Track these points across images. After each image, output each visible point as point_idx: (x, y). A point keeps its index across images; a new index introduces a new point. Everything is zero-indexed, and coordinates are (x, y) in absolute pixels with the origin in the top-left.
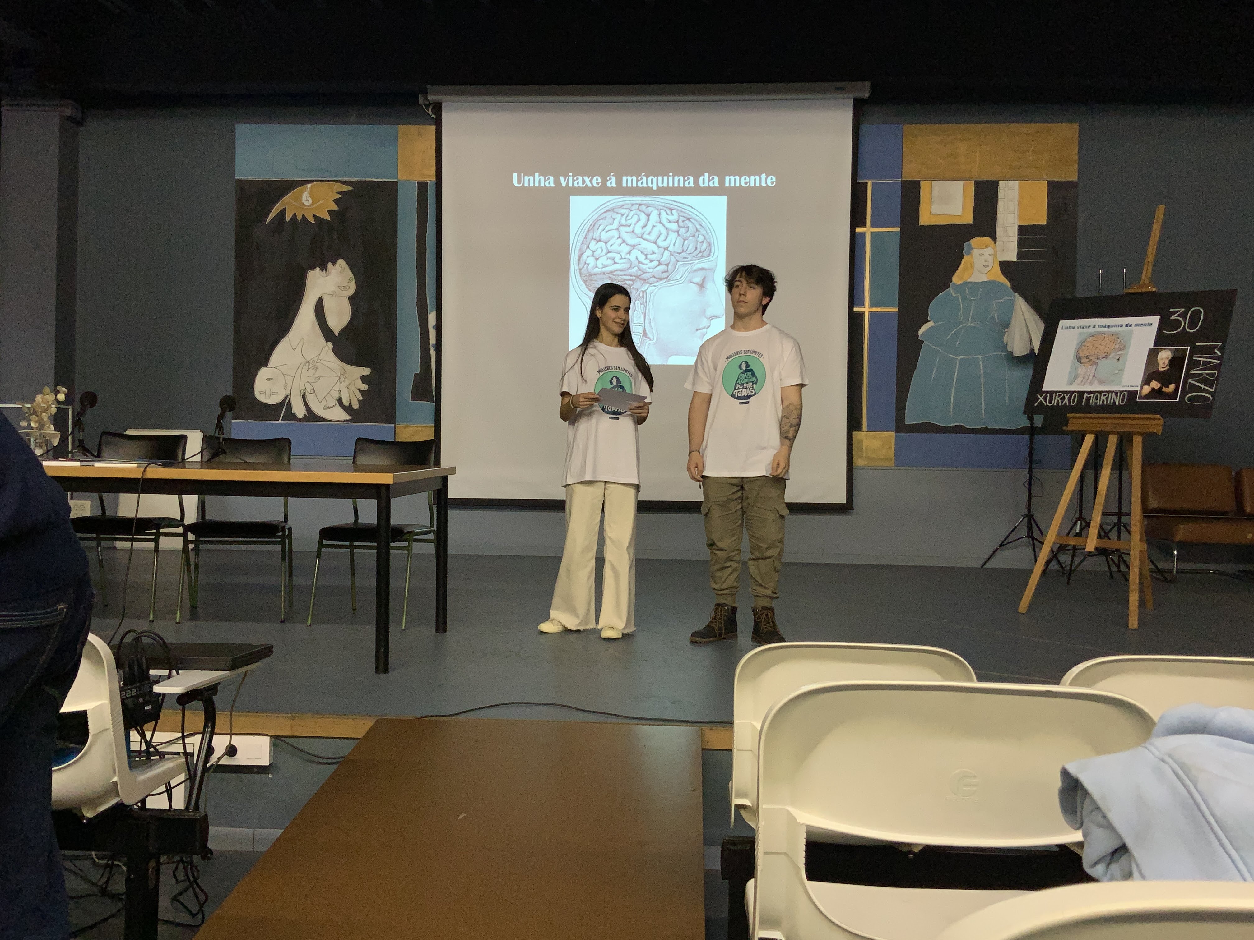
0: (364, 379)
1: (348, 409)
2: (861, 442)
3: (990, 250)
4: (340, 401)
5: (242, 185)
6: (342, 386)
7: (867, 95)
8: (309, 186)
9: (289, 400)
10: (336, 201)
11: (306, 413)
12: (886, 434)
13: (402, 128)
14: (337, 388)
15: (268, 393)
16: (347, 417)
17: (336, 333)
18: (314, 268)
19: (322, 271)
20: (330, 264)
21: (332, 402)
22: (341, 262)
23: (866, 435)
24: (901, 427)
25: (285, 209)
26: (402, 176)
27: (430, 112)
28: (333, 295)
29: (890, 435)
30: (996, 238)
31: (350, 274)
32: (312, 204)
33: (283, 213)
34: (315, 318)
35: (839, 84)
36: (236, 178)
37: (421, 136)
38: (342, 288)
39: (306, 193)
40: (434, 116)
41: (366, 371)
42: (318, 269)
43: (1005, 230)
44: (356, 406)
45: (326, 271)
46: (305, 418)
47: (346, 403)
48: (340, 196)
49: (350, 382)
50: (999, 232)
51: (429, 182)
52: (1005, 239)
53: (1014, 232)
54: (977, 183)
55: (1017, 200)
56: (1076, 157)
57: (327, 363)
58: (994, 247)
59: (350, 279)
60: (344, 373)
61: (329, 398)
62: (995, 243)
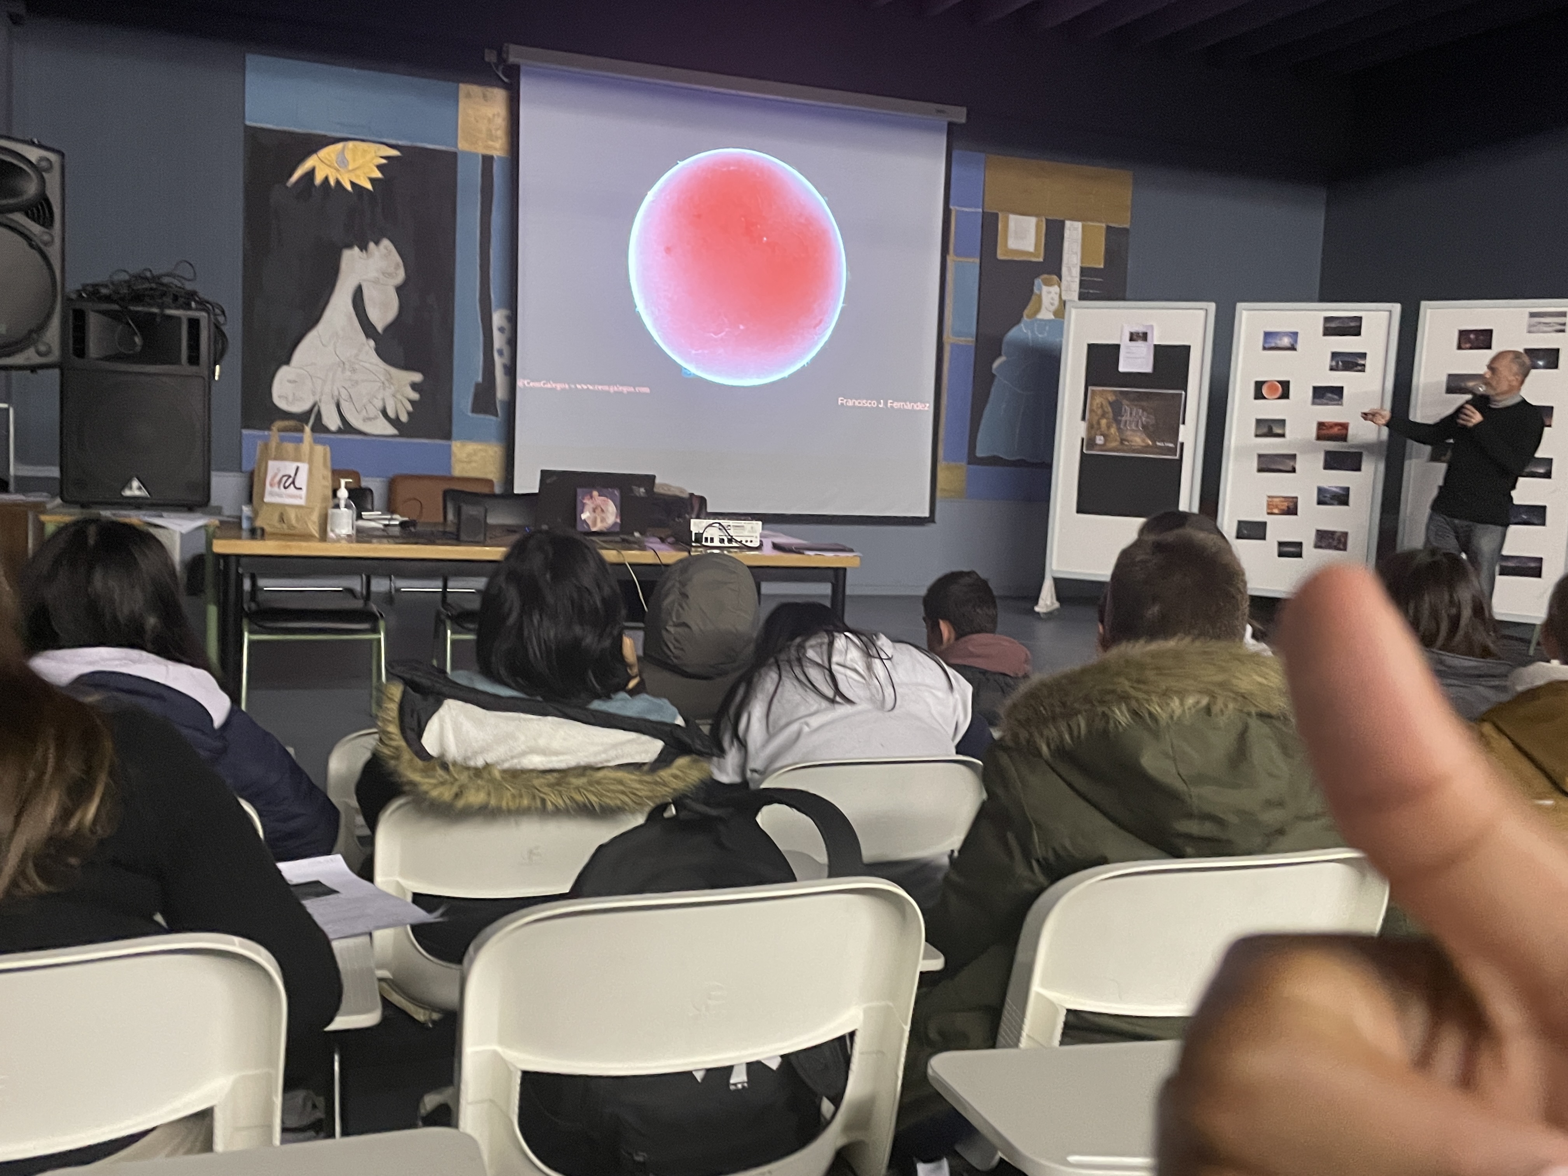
0: (414, 386)
1: (395, 422)
3: (1055, 289)
4: (384, 413)
5: (254, 134)
6: (388, 393)
7: (963, 120)
8: (346, 145)
9: (319, 407)
10: (380, 167)
11: (342, 427)
13: (464, 88)
14: (380, 396)
15: (290, 398)
16: (391, 430)
17: (380, 328)
18: (350, 247)
19: (361, 250)
20: (372, 245)
21: (375, 412)
22: (386, 243)
24: (973, 459)
25: (314, 170)
26: (463, 145)
27: (501, 74)
28: (376, 282)
29: (964, 467)
31: (398, 259)
33: (311, 174)
34: (351, 309)
35: (938, 106)
36: (248, 123)
37: (486, 101)
38: (387, 275)
40: (506, 80)
41: (417, 377)
42: (356, 249)
43: (1069, 270)
44: (404, 418)
45: (367, 252)
46: (340, 431)
47: (391, 414)
48: (385, 161)
49: (397, 389)
50: (1064, 270)
51: (495, 157)
52: (1069, 279)
53: (1076, 272)
54: (1047, 220)
55: (1080, 241)
56: (1129, 203)
57: (367, 365)
58: (1060, 286)
59: (398, 265)
60: (390, 378)
61: (370, 407)
62: (1061, 280)
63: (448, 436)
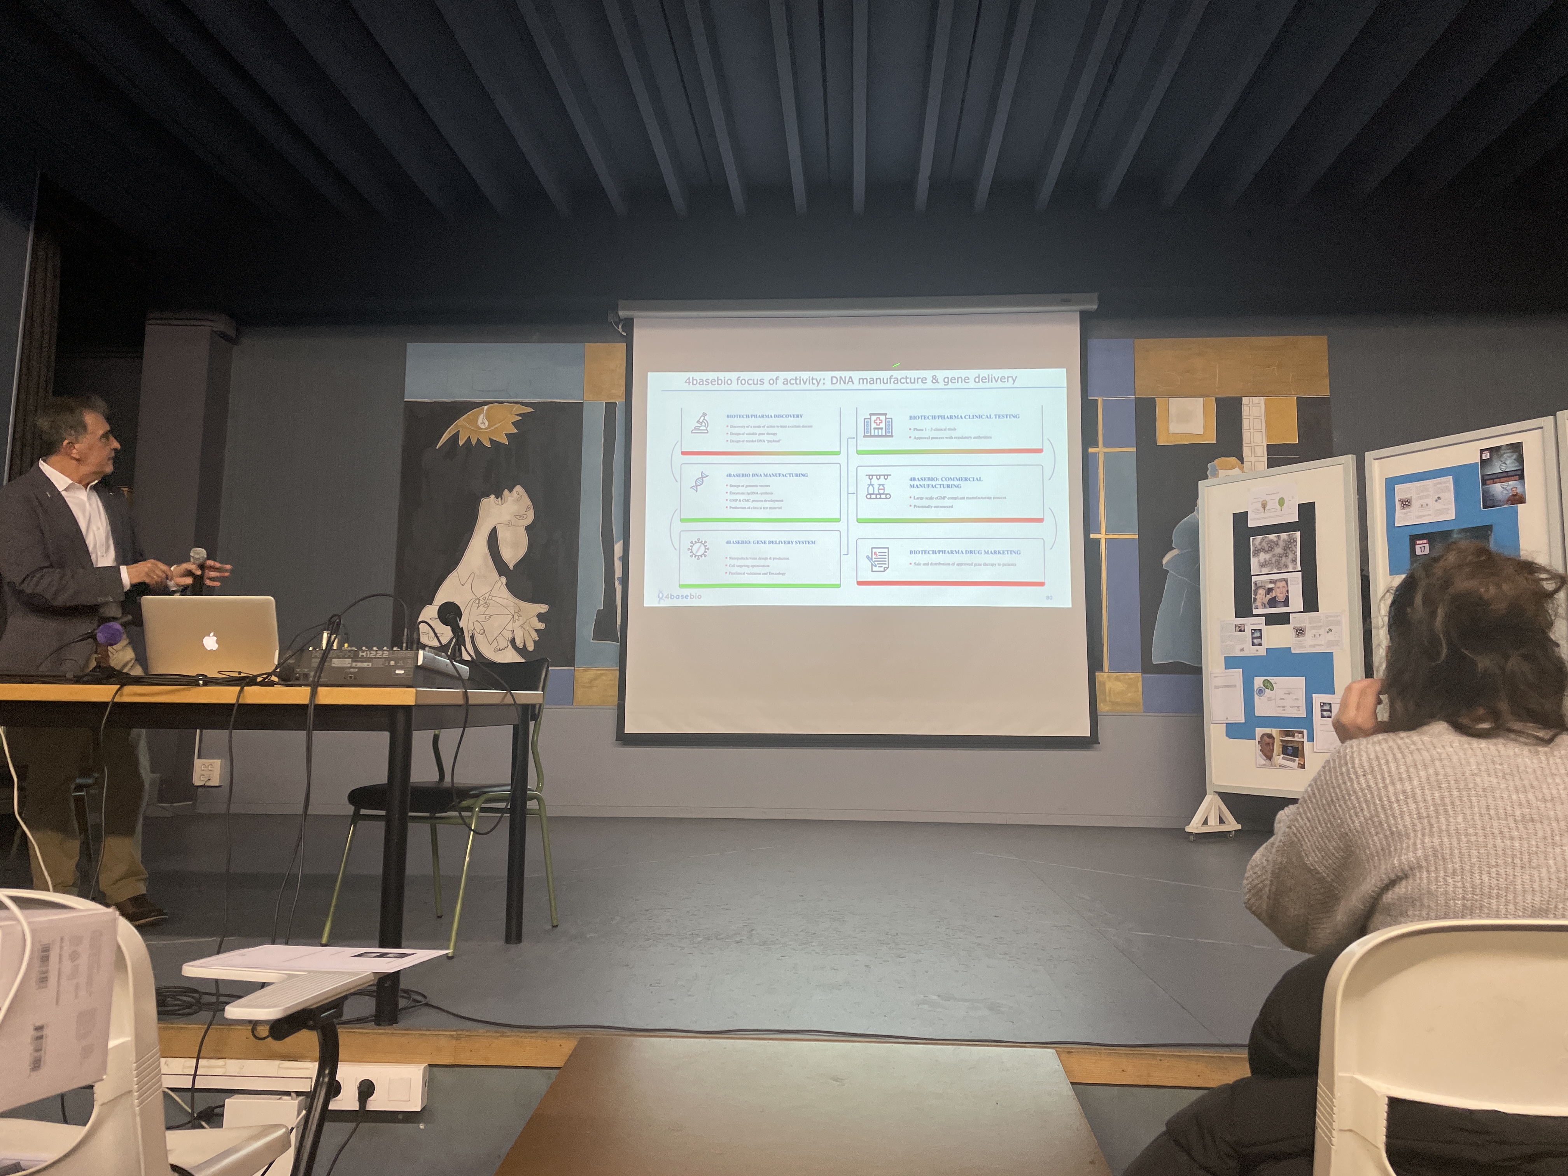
0: (541, 617)
1: (522, 651)
2: (1104, 684)
3: (1237, 471)
4: (513, 642)
5: (412, 409)
6: (516, 626)
7: (1095, 307)
8: (486, 407)
10: (515, 424)
12: (1131, 675)
13: (589, 346)
14: (510, 628)
15: (432, 634)
17: (511, 565)
18: (488, 496)
19: (497, 498)
20: (506, 492)
21: (503, 643)
22: (518, 489)
23: (1108, 677)
25: (459, 431)
26: (588, 397)
27: (620, 330)
28: (509, 524)
29: (1136, 676)
30: (1243, 459)
31: (529, 503)
32: (489, 426)
33: (456, 437)
34: (486, 550)
35: (1065, 296)
36: (407, 399)
37: (609, 354)
38: (518, 517)
39: (481, 417)
40: (625, 334)
41: (543, 608)
42: (493, 496)
43: (1253, 450)
44: (531, 648)
45: (502, 498)
47: (519, 643)
48: (520, 418)
49: (525, 620)
50: (1246, 451)
51: (617, 402)
52: (1253, 459)
53: (1262, 452)
54: (1218, 400)
55: (1263, 418)
56: (1326, 371)
57: (498, 600)
58: (1242, 469)
59: (528, 508)
60: (519, 610)
61: (500, 639)
62: (1243, 463)
63: (570, 662)
